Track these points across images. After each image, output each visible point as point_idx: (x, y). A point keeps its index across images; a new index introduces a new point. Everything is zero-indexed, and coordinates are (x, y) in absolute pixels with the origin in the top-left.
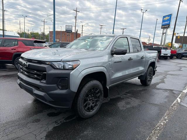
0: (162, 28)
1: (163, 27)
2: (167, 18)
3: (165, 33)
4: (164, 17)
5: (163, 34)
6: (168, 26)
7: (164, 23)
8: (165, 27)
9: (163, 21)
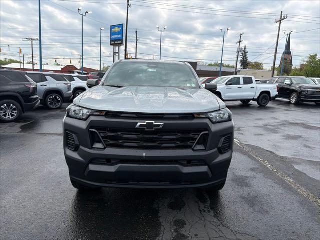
0: (111, 44)
1: (112, 42)
2: (117, 29)
3: (118, 53)
4: (112, 27)
5: (114, 53)
6: (120, 42)
7: (113, 36)
8: (116, 42)
9: (112, 33)
